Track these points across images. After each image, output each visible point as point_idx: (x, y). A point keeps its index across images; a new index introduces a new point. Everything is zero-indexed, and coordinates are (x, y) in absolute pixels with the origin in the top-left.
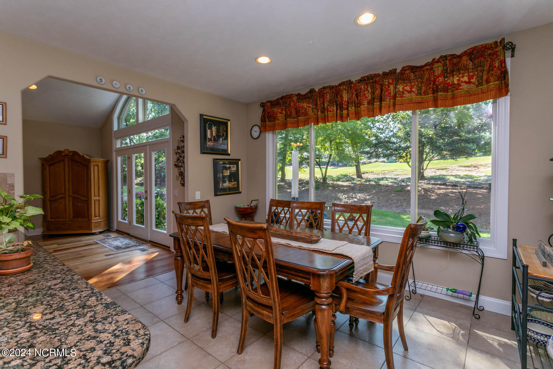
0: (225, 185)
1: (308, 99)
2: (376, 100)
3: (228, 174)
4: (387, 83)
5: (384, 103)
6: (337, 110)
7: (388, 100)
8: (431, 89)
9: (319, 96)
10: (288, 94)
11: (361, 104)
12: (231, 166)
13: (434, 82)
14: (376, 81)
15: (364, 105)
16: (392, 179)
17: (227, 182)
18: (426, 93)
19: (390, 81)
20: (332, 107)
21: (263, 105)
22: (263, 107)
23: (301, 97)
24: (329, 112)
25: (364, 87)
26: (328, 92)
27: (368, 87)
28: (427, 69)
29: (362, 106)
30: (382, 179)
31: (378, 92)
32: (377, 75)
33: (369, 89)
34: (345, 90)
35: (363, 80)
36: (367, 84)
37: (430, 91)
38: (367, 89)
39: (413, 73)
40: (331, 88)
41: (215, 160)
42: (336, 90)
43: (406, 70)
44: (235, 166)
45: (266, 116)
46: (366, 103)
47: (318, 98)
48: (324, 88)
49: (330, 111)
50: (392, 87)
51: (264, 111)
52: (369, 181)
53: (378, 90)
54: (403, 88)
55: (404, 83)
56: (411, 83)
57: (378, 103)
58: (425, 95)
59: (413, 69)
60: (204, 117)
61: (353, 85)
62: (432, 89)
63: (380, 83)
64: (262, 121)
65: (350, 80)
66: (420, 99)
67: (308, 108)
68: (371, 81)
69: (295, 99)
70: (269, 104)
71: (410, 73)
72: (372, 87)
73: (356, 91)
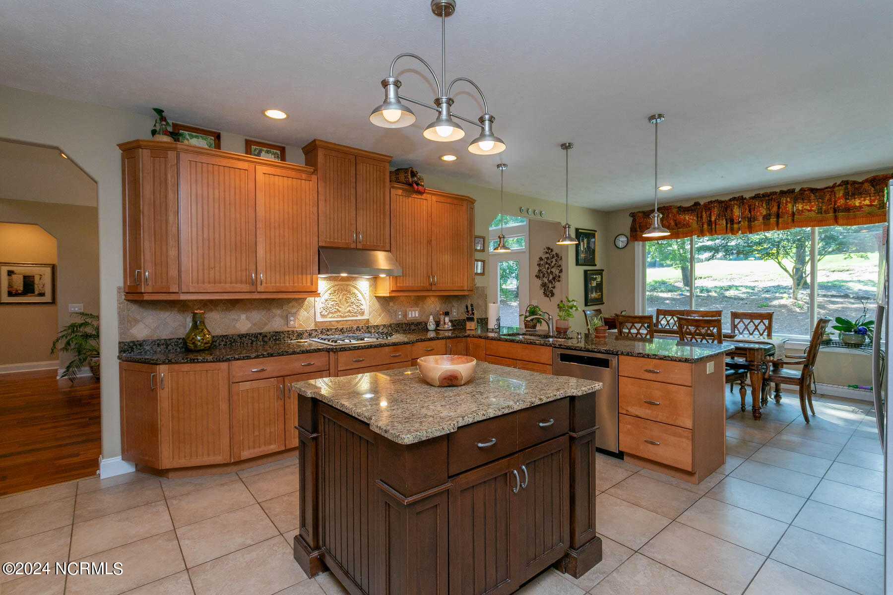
0: (592, 295)
1: (690, 212)
2: (772, 217)
3: (595, 285)
4: (784, 202)
5: (781, 220)
6: (727, 223)
7: (786, 217)
8: (832, 209)
9: (705, 209)
10: (666, 205)
11: (755, 219)
12: (597, 276)
13: (835, 202)
14: (772, 198)
15: (759, 220)
16: (746, 287)
17: (594, 293)
18: (826, 212)
19: (788, 199)
20: (721, 221)
21: (633, 215)
22: (632, 216)
23: (682, 210)
24: (717, 226)
25: (758, 204)
26: (716, 206)
27: (763, 204)
28: (828, 191)
29: (756, 222)
30: (730, 287)
31: (775, 209)
32: (775, 193)
33: (764, 205)
34: (737, 205)
35: (758, 197)
36: (762, 201)
37: (831, 211)
38: (762, 206)
39: (813, 194)
40: (720, 202)
41: (586, 272)
42: (726, 204)
43: (805, 191)
44: (600, 276)
45: (638, 227)
46: (761, 219)
47: (704, 210)
48: (711, 202)
49: (719, 225)
50: (790, 206)
51: (634, 221)
52: (708, 291)
53: (775, 207)
54: (802, 207)
55: (804, 203)
56: (810, 202)
57: (775, 219)
58: (826, 214)
59: (813, 190)
60: (580, 231)
61: (745, 201)
62: (834, 208)
63: (777, 201)
64: (631, 230)
65: (742, 196)
66: (821, 218)
67: (691, 221)
68: (767, 198)
69: (675, 211)
70: (641, 215)
71: (809, 193)
72: (768, 204)
73: (749, 206)
